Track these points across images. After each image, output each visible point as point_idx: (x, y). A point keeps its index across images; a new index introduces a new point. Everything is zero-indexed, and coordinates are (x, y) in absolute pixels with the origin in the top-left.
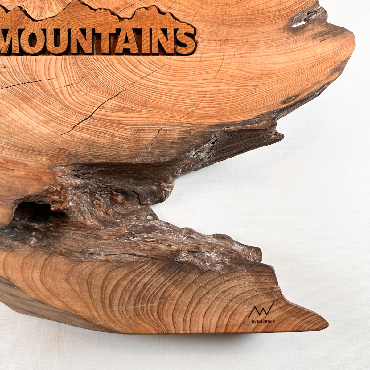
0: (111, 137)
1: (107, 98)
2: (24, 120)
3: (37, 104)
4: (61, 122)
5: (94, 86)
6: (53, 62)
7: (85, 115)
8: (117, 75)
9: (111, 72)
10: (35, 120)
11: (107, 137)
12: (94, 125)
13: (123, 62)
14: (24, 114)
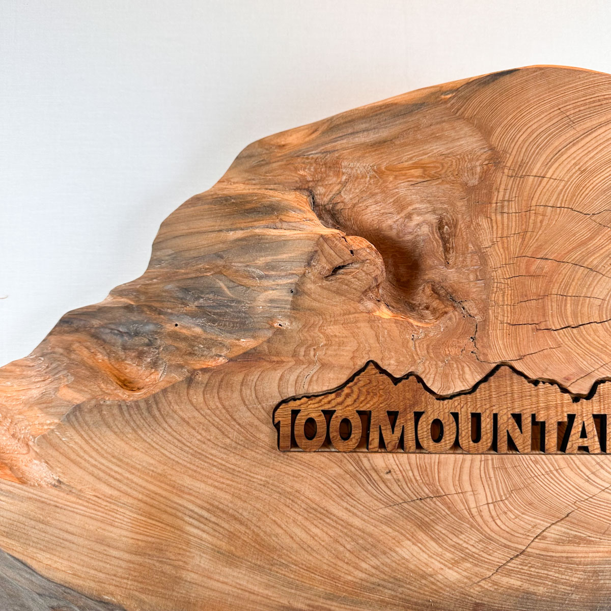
0: (554, 585)
1: (549, 523)
2: (421, 558)
3: (441, 532)
4: (477, 561)
5: (530, 504)
6: (467, 464)
7: (516, 549)
8: (565, 485)
9: (556, 482)
10: (438, 559)
11: (548, 585)
12: (530, 565)
13: (574, 465)
14: (421, 549)
